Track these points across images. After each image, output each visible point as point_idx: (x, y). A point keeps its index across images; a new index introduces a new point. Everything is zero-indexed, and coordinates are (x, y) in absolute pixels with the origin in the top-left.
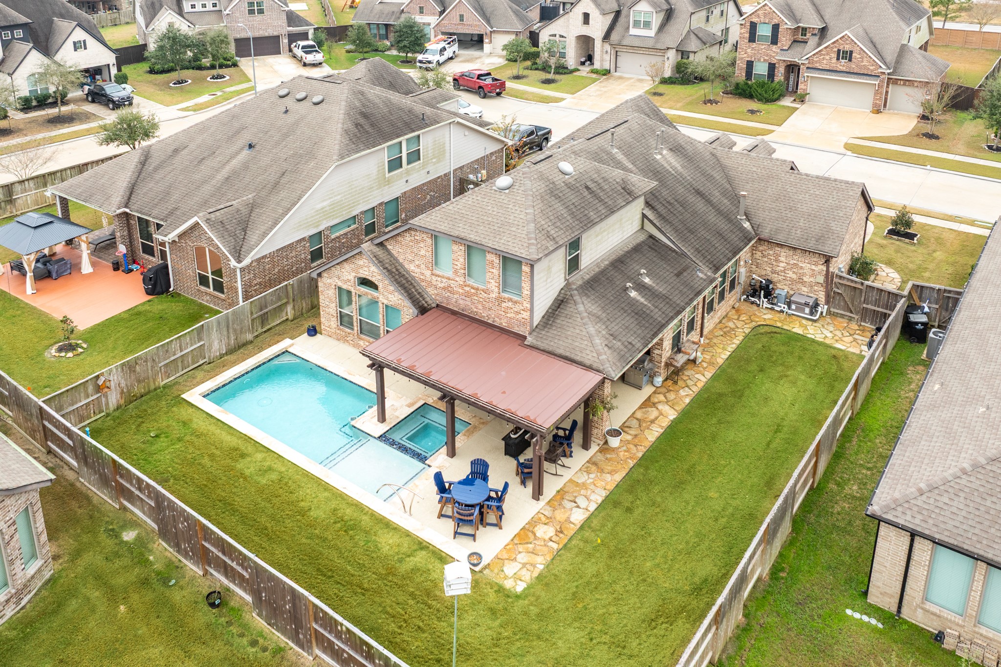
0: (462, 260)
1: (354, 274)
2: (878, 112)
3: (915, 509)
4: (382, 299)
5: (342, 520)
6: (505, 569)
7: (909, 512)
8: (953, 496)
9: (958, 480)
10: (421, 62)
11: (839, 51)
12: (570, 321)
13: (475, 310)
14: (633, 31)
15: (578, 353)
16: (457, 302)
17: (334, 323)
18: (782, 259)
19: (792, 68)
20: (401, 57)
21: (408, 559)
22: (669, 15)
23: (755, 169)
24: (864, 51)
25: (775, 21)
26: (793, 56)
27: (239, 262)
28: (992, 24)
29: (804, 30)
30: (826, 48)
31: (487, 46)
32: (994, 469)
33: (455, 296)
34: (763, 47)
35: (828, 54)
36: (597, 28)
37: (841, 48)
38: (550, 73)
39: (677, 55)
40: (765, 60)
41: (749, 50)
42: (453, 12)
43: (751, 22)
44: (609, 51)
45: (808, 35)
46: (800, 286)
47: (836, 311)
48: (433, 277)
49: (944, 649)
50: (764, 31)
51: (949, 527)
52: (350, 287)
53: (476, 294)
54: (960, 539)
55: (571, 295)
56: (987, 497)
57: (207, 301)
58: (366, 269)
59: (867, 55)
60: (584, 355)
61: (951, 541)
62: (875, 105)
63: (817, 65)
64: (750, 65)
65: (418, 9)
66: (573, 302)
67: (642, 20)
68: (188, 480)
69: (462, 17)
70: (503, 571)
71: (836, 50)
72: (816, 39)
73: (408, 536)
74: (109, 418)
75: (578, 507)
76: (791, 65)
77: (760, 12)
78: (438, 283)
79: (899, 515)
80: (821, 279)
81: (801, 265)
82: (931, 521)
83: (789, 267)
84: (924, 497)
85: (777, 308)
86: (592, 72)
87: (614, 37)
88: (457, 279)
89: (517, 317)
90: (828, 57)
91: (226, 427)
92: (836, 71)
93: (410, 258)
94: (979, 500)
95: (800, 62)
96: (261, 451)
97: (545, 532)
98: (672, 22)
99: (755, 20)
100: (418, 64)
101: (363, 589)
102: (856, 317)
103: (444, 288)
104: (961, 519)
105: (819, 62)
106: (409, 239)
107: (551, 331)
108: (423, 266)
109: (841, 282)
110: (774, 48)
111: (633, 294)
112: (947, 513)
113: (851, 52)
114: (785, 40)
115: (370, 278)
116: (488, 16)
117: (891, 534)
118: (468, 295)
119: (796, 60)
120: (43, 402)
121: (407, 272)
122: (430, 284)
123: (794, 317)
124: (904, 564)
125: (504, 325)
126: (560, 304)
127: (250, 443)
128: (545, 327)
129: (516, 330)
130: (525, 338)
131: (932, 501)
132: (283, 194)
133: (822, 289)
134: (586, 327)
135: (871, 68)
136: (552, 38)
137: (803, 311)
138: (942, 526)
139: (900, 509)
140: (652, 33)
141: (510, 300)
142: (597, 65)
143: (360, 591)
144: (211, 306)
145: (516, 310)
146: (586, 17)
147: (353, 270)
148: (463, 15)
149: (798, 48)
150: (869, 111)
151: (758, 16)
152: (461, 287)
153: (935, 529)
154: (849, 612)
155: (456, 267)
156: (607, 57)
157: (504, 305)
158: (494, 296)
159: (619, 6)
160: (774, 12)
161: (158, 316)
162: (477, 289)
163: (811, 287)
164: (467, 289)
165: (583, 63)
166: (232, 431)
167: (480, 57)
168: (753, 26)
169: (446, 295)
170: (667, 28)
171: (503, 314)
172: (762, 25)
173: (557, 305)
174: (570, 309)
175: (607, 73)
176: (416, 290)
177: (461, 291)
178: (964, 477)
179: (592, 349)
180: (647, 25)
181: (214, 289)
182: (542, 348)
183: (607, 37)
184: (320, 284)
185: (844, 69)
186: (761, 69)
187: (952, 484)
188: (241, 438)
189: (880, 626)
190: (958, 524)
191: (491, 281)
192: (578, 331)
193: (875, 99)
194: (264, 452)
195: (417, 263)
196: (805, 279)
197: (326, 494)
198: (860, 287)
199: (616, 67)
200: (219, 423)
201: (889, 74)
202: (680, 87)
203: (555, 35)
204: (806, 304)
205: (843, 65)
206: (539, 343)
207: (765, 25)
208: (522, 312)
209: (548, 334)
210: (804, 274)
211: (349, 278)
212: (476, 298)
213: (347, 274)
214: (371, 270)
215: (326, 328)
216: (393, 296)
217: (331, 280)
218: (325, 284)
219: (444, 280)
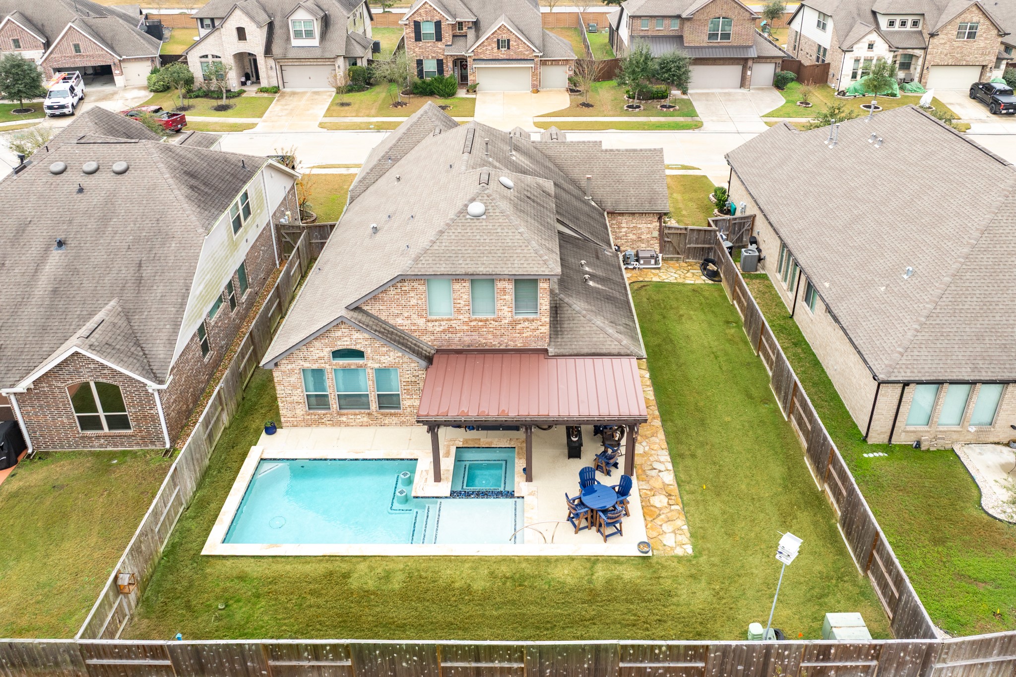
0: (465, 297)
1: (329, 349)
2: (538, 91)
3: (904, 366)
4: (370, 364)
5: (507, 578)
6: (665, 543)
7: (901, 370)
8: (919, 349)
9: (916, 338)
10: (50, 108)
11: (498, 40)
12: (575, 322)
13: (484, 341)
14: (295, 42)
15: (601, 346)
16: (462, 339)
17: (301, 410)
18: (624, 225)
19: (461, 63)
20: (14, 105)
21: (594, 577)
22: (326, 22)
23: (575, 154)
24: (519, 38)
25: (437, 18)
26: (458, 50)
27: (161, 382)
28: (557, 6)
29: (460, 24)
30: (487, 39)
31: (117, 79)
32: (931, 322)
33: (458, 335)
34: (429, 45)
35: (489, 45)
36: (255, 43)
37: (500, 38)
38: (222, 98)
39: (345, 62)
40: (433, 57)
41: (417, 49)
42: (64, 42)
43: (415, 22)
44: (274, 66)
45: (465, 29)
46: (639, 244)
47: (667, 256)
48: (430, 324)
49: (923, 451)
50: (428, 29)
51: (927, 370)
52: (323, 365)
53: (485, 326)
54: (935, 375)
55: (560, 299)
56: (936, 342)
57: (101, 446)
58: (346, 339)
59: (522, 41)
60: (607, 347)
61: (932, 378)
62: (533, 86)
63: (482, 57)
64: (420, 63)
65: (12, 42)
66: (566, 305)
67: (303, 30)
68: (318, 627)
69: (77, 48)
70: (665, 545)
71: (496, 40)
72: (473, 31)
73: (573, 560)
74: (136, 619)
75: (660, 471)
76: (458, 59)
77: (422, 11)
78: (435, 328)
79: (897, 374)
80: (656, 234)
81: (639, 226)
82: (916, 371)
83: (630, 230)
84: (905, 357)
85: (631, 267)
86: (262, 90)
87: (276, 49)
88: (461, 317)
89: (535, 333)
90: (490, 48)
91: (290, 559)
92: (498, 60)
93: (396, 312)
94: (933, 345)
95: (467, 55)
96: (358, 563)
97: (660, 501)
98: (332, 28)
99: (418, 19)
100: (49, 112)
101: (589, 620)
102: (682, 257)
103: (444, 331)
104: (930, 362)
105: (483, 53)
106: (393, 293)
107: (564, 336)
108: (414, 316)
109: (670, 232)
110: (439, 44)
111: (591, 283)
112: (922, 361)
113: (509, 41)
114: (447, 35)
115: (353, 347)
116: (110, 42)
117: (889, 390)
118: (475, 329)
119: (463, 53)
120: (81, 637)
121: (393, 327)
122: (425, 331)
123: (645, 270)
124: (896, 407)
125: (519, 345)
126: (556, 311)
127: (337, 560)
128: (557, 335)
129: (533, 346)
130: (546, 351)
131: (910, 357)
132: (159, 290)
133: (657, 241)
134: (593, 322)
135: (527, 53)
136: (204, 60)
137: (649, 263)
138: (923, 371)
139: (895, 370)
140: (315, 42)
141: (525, 320)
142: (264, 83)
143: (588, 623)
144: (109, 449)
145: (533, 327)
146: (241, 33)
147: (326, 345)
148: (78, 45)
149: (460, 42)
150: (529, 92)
151: (421, 15)
152: (466, 323)
153: (920, 375)
154: (865, 455)
155: (458, 306)
156: (273, 74)
157: (519, 327)
158: (507, 321)
159: (270, 17)
160: (434, 9)
161: (48, 487)
162: (487, 320)
163: (648, 242)
164: (473, 324)
165: (244, 84)
166: (303, 560)
167: (115, 93)
168: (417, 25)
169: (447, 337)
170: (328, 36)
171: (518, 335)
172: (424, 23)
173: (554, 312)
174: (567, 312)
175: (276, 90)
176: (412, 343)
177: (465, 328)
178: (918, 334)
179: (610, 339)
180: (309, 34)
181: (110, 428)
182: (567, 354)
183: (268, 51)
184: (275, 374)
185: (504, 57)
186: (430, 66)
187: (915, 341)
188: (322, 560)
189: (886, 455)
190: (930, 366)
191: (503, 307)
192: (588, 329)
193: (533, 81)
194: (362, 562)
195: (406, 315)
196: (643, 237)
197: (467, 565)
198: (684, 232)
199: (283, 83)
200: (279, 559)
201: (541, 57)
202: (358, 94)
203: (206, 56)
204: (652, 257)
205: (503, 53)
206: (562, 350)
207: (428, 23)
208: (540, 327)
209: (564, 340)
210: (642, 233)
211: (322, 355)
212: (485, 330)
213: (318, 351)
214: (354, 337)
215: (289, 419)
216: (387, 357)
217: (294, 365)
218: (284, 372)
219: (443, 323)
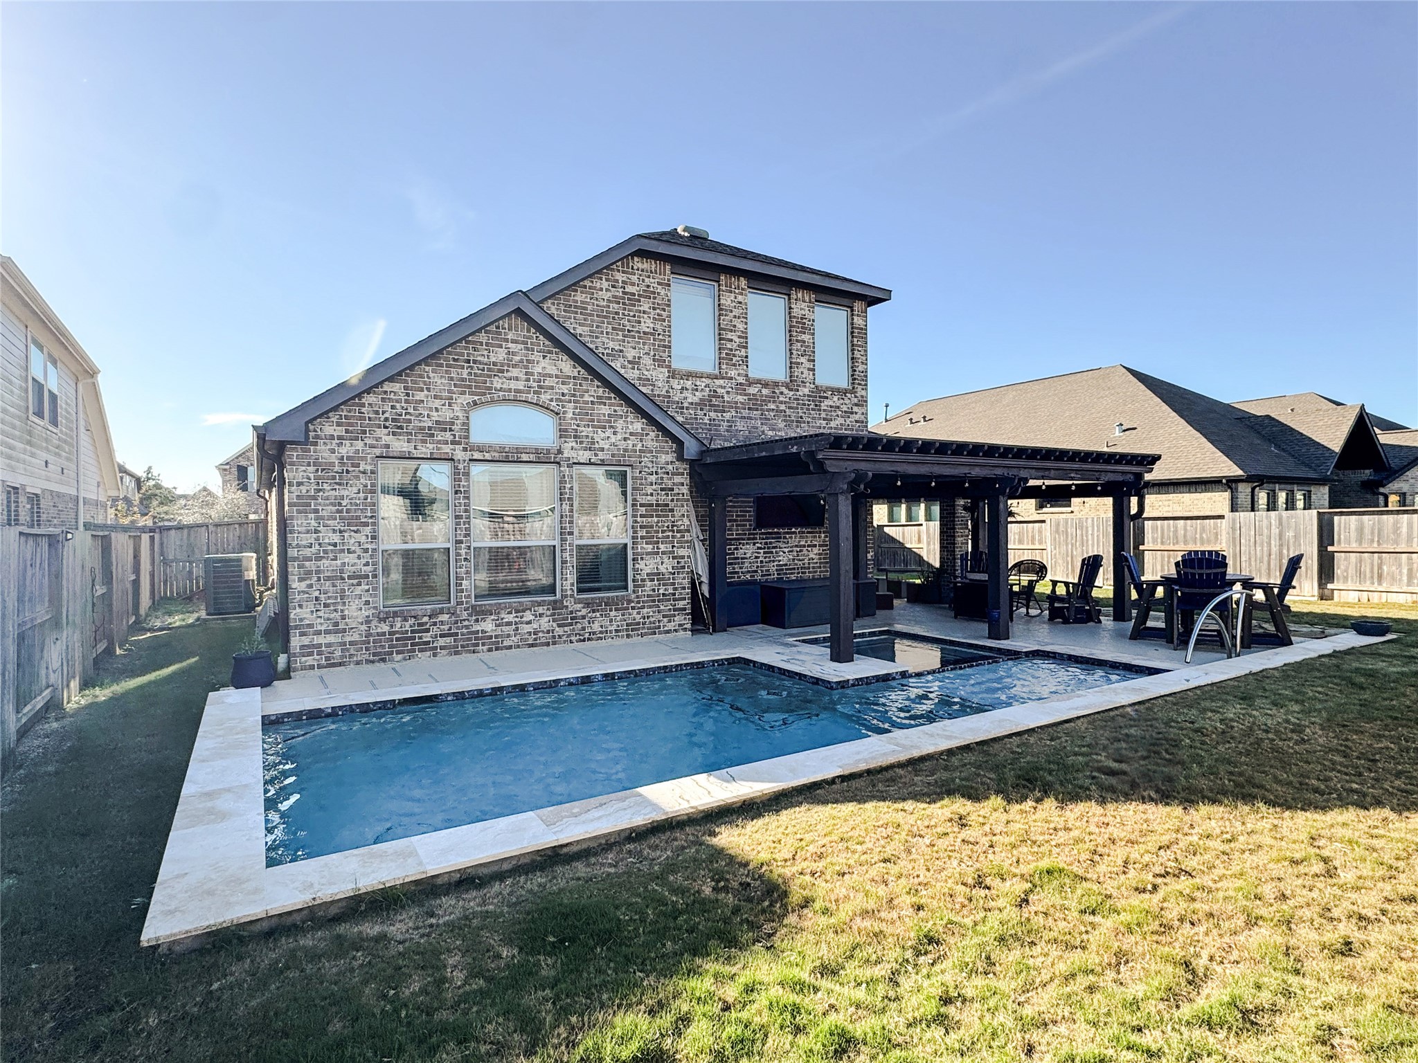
13: (771, 433)
17: (363, 604)
33: (727, 416)
48: (675, 384)
52: (447, 448)
53: (773, 398)
58: (515, 372)
78: (686, 394)
93: (611, 345)
103: (701, 404)
108: (647, 361)
118: (754, 405)
147: (461, 387)
152: (740, 389)
158: (806, 393)
164: (753, 390)
171: (825, 423)
177: (740, 398)
211: (446, 414)
212: (773, 406)
213: (437, 403)
214: (537, 369)
215: (318, 640)
216: (609, 432)
217: (359, 445)
218: (326, 468)
219: (701, 383)
